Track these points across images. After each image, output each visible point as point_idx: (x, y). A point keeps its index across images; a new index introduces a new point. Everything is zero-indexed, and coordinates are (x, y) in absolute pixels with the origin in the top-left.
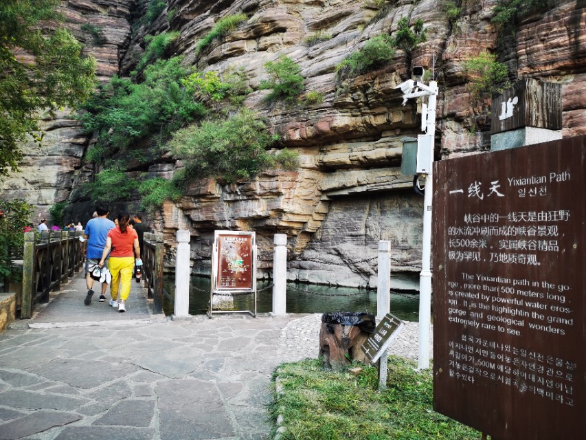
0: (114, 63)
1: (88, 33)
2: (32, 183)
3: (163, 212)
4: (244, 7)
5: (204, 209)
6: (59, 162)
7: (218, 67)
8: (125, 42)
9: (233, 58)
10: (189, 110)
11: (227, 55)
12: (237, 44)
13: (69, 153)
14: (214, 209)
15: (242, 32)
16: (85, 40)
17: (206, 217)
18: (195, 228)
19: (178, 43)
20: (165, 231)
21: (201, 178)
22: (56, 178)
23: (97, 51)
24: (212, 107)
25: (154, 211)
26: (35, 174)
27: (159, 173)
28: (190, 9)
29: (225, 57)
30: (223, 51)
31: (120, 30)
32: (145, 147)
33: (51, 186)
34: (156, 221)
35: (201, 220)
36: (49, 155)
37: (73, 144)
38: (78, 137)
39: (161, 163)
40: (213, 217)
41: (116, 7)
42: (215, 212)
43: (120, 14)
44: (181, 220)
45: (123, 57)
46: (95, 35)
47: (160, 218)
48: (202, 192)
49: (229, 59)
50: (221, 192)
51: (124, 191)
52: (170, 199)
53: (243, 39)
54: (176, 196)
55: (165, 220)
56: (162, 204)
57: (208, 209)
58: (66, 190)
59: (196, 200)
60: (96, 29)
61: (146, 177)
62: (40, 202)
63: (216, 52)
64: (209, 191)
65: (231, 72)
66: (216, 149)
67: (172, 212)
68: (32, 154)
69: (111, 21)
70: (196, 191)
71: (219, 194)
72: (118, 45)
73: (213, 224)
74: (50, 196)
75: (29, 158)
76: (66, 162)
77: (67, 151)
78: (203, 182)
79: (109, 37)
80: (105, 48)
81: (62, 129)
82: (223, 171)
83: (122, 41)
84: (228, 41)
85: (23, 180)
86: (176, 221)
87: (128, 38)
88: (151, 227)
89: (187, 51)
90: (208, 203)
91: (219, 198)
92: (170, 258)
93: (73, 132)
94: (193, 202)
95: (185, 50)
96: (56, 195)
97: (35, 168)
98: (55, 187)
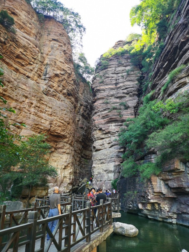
0: (133, 115)
1: (122, 106)
2: (105, 171)
3: (152, 182)
4: (183, 62)
5: (176, 180)
6: (114, 161)
7: (174, 96)
8: (137, 105)
9: (181, 89)
10: (159, 122)
11: (177, 88)
12: (182, 81)
13: (118, 156)
14: (182, 179)
15: (184, 73)
16: (121, 108)
17: (178, 185)
18: (174, 192)
19: (154, 95)
20: (155, 194)
21: (170, 160)
22: (113, 168)
23: (126, 111)
24: (173, 119)
25: (147, 182)
26: (106, 167)
27: (149, 160)
28: (159, 78)
29: (176, 90)
30: (174, 87)
31: (135, 101)
32: (143, 147)
33: (112, 172)
34: (149, 188)
35: (175, 187)
36: (111, 158)
37: (119, 152)
38: (120, 149)
39: (150, 154)
40: (182, 184)
41: (132, 92)
42: (183, 181)
43: (134, 95)
44: (163, 187)
45: (137, 111)
46: (125, 106)
47: (150, 186)
48: (172, 168)
49: (179, 90)
50: (184, 168)
51: (134, 171)
52: (155, 174)
53: (185, 77)
54: (158, 173)
55: (153, 187)
56: (150, 178)
57: (178, 179)
58: (118, 173)
59: (170, 174)
60: (125, 104)
61: (143, 163)
62: (108, 179)
63: (171, 89)
64: (176, 167)
65: (181, 96)
66: (174, 140)
67: (157, 182)
68: (105, 158)
69: (130, 98)
70: (169, 168)
71: (183, 169)
72: (134, 107)
73: (183, 190)
74: (112, 176)
75: (104, 160)
76: (117, 160)
77: (117, 156)
78: (171, 162)
79: (130, 105)
80: (129, 110)
81: (115, 146)
82: (182, 153)
83: (135, 105)
84: (177, 81)
85: (102, 170)
86: (161, 188)
87: (138, 103)
88: (147, 191)
89: (159, 97)
90: (177, 176)
91: (184, 172)
92: (161, 212)
93: (119, 147)
94: (168, 175)
95: (158, 97)
96: (114, 175)
97: (106, 164)
98: (114, 172)
